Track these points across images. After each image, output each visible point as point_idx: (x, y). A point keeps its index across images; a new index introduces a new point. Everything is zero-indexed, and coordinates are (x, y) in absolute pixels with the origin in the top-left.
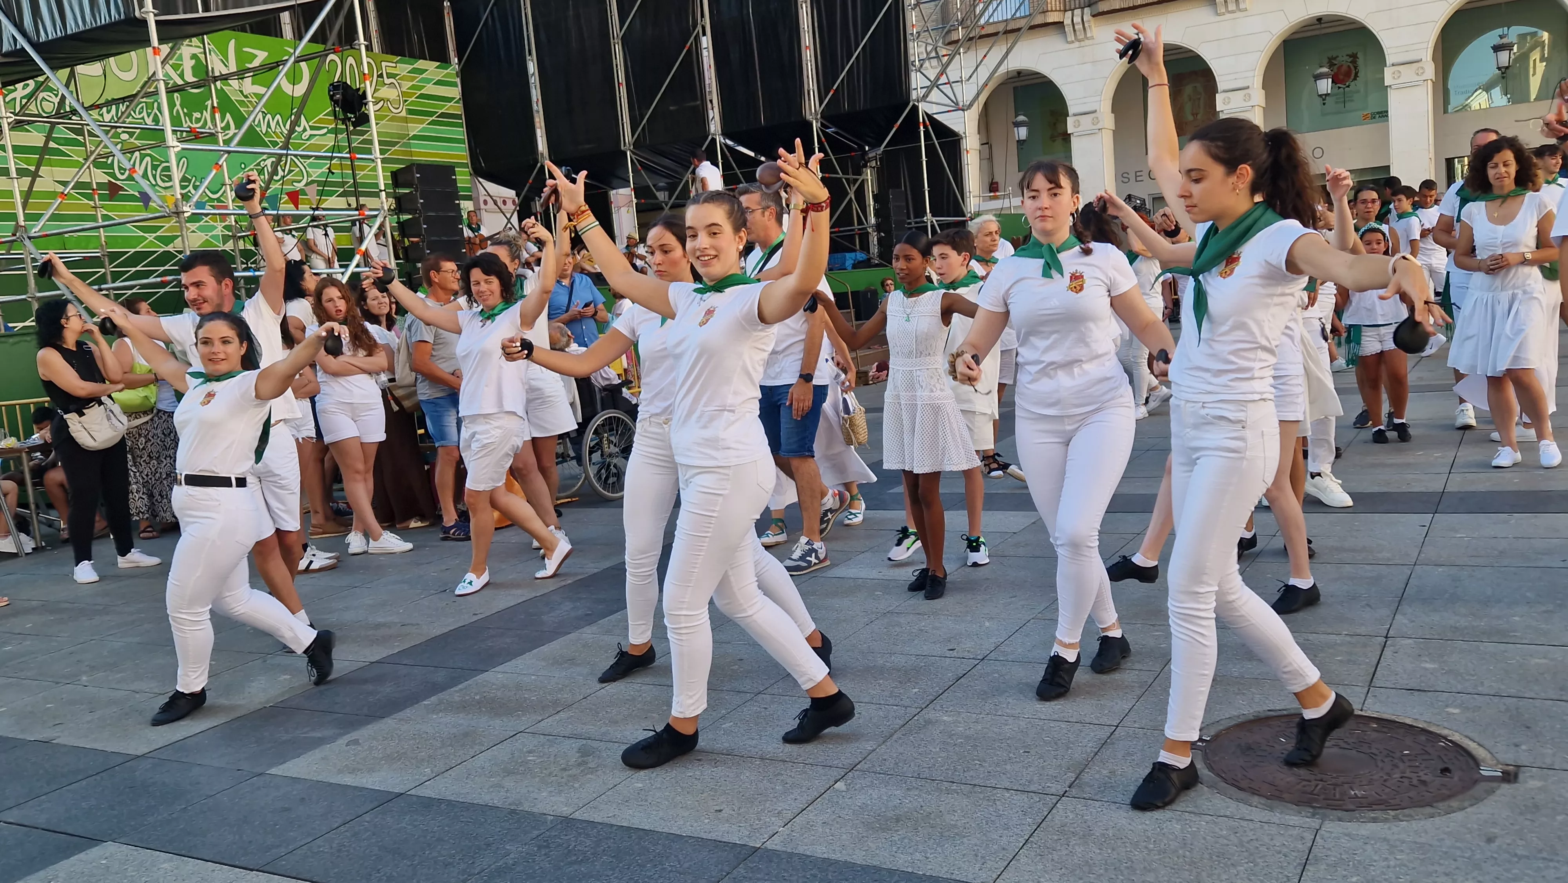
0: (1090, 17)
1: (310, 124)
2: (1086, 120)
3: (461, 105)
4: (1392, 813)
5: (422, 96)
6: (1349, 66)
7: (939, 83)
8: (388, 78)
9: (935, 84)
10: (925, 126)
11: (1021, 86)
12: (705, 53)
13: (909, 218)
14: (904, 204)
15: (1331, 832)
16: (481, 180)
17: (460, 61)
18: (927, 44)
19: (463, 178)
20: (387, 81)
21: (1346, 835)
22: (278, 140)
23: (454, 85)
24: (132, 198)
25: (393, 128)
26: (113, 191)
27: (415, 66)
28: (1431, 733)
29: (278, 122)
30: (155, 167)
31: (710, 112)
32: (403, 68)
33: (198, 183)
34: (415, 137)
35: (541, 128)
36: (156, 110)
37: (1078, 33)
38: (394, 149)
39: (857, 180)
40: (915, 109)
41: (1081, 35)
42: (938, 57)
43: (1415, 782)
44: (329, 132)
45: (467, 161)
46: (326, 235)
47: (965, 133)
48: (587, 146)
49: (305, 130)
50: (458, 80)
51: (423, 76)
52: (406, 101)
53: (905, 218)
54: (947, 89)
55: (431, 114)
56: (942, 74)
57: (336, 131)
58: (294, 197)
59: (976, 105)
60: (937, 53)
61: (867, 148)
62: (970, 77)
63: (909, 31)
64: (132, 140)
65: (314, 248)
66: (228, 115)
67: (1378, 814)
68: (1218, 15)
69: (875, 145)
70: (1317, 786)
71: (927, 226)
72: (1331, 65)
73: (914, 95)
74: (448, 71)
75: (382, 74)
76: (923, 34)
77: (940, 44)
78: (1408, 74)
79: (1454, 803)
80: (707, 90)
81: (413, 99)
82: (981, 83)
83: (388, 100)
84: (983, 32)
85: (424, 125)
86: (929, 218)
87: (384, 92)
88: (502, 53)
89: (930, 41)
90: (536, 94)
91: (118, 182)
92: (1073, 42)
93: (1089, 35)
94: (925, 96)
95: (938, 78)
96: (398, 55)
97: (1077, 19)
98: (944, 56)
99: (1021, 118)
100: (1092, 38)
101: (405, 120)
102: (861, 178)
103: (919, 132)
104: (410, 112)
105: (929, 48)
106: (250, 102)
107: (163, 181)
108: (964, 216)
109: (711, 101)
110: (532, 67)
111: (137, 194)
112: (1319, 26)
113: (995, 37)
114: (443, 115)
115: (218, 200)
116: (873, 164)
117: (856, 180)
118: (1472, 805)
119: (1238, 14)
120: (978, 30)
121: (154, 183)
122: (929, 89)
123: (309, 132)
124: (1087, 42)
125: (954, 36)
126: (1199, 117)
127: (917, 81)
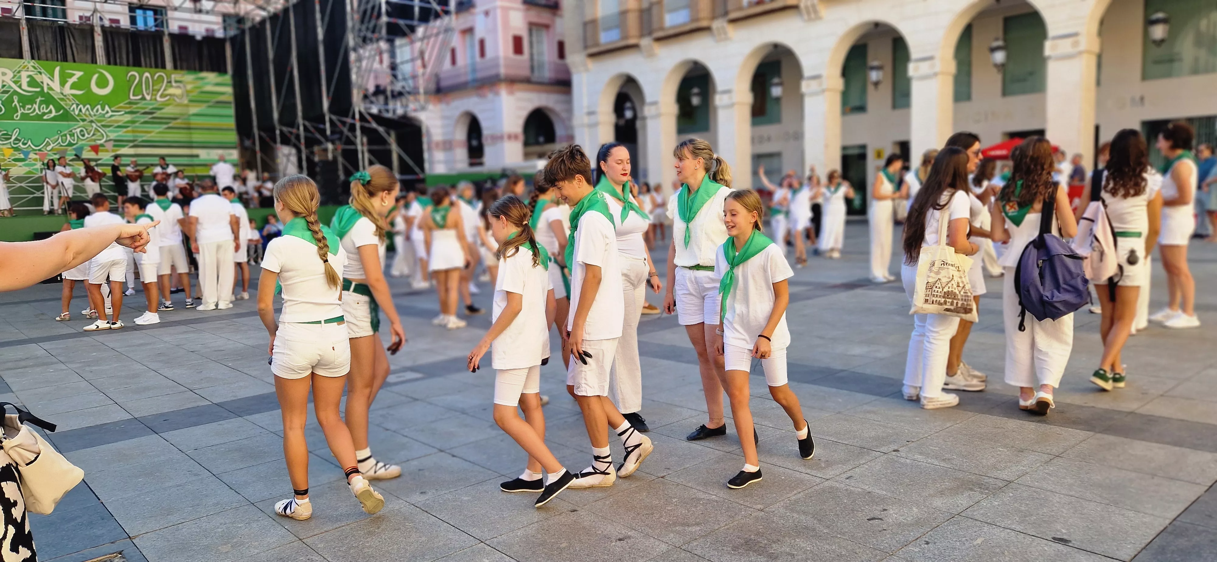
1: (113, 109)
3: (232, 97)
5: (202, 92)
17: (233, 72)
20: (174, 84)
22: (87, 118)
23: (228, 85)
27: (198, 76)
32: (189, 77)
34: (194, 115)
49: (107, 112)
50: (231, 83)
51: (204, 81)
52: (188, 95)
55: (208, 102)
58: (95, 148)
74: (225, 78)
75: (171, 81)
81: (194, 94)
83: (174, 95)
85: (202, 108)
87: (172, 91)
96: (184, 70)
101: (187, 105)
104: (191, 101)
106: (67, 98)
107: (2, 141)
114: (218, 102)
123: (110, 113)
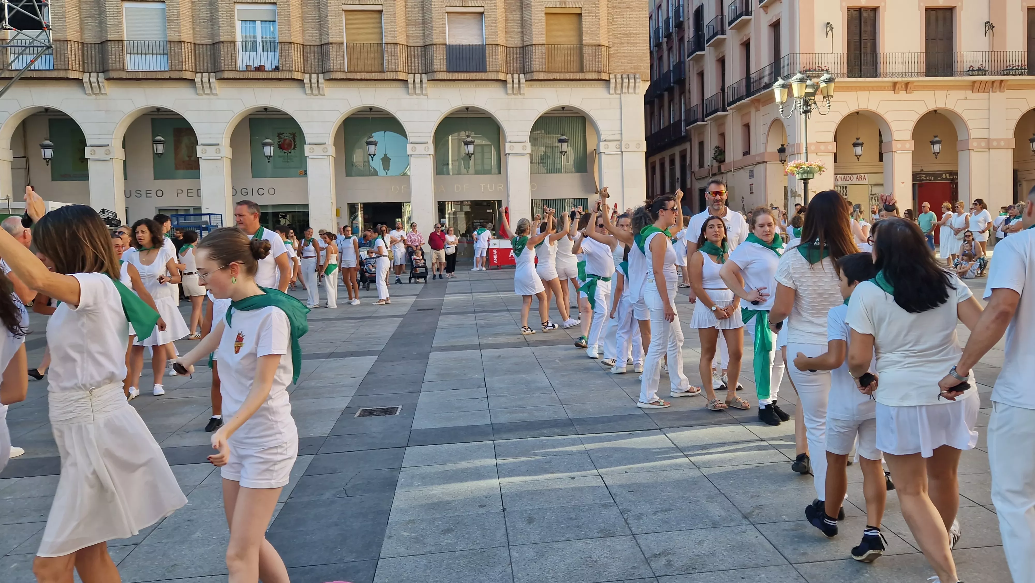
0: (104, 80)
2: (100, 151)
6: (291, 141)
37: (94, 89)
41: (97, 91)
59: (6, 127)
68: (198, 95)
72: (274, 139)
78: (318, 150)
82: (13, 114)
92: (90, 95)
93: (103, 92)
97: (93, 79)
99: (47, 142)
100: (106, 94)
112: (264, 113)
119: (212, 97)
124: (102, 97)
126: (193, 158)
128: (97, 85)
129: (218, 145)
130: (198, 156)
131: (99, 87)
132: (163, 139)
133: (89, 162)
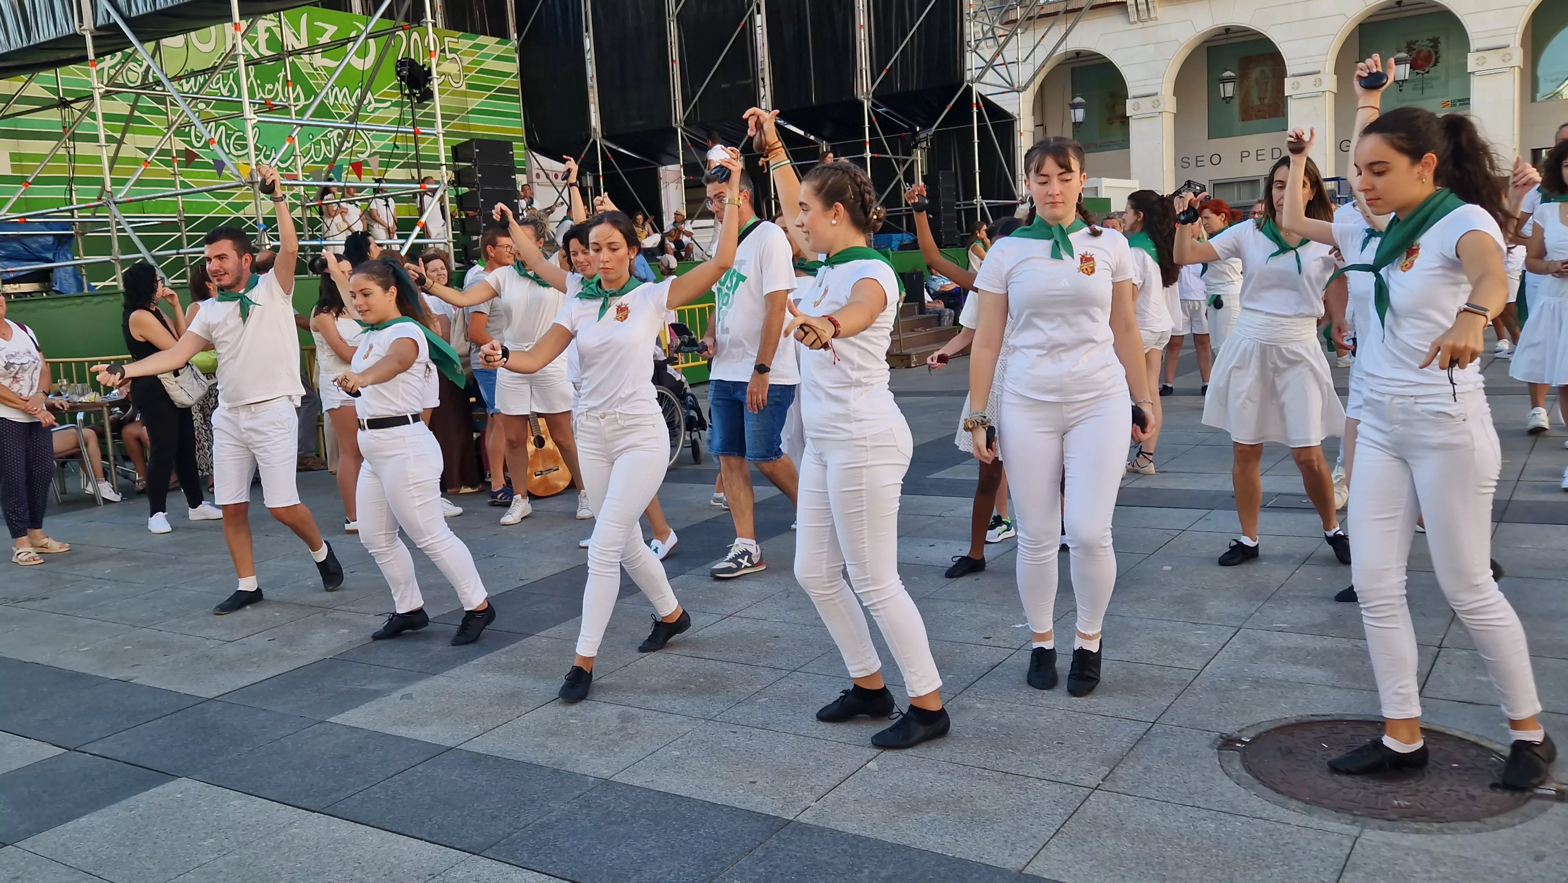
1: (376, 97)
2: (1146, 103)
3: (518, 80)
4: (1436, 825)
5: (482, 71)
6: (1430, 52)
7: (995, 63)
8: (450, 53)
9: (990, 65)
10: (978, 108)
11: (1080, 67)
12: (759, 31)
13: (959, 201)
14: (954, 185)
15: (1370, 841)
16: (534, 153)
17: (519, 37)
18: (983, 24)
19: (519, 151)
20: (449, 56)
21: (1387, 844)
22: (345, 112)
23: (512, 60)
24: (206, 165)
25: (454, 102)
26: (190, 158)
27: (476, 41)
28: (1481, 746)
29: (345, 94)
30: (228, 136)
31: (762, 90)
32: (464, 43)
33: (268, 153)
34: (474, 111)
35: (595, 103)
36: (231, 81)
37: (1141, 14)
38: (453, 122)
39: (907, 160)
40: (969, 90)
41: (1145, 15)
42: (994, 37)
43: (1463, 795)
44: (393, 105)
45: (522, 135)
46: (387, 205)
47: (1019, 115)
48: (640, 123)
49: (370, 103)
50: (517, 56)
51: (483, 51)
52: (466, 76)
53: (954, 200)
54: (1002, 70)
55: (489, 89)
56: (998, 55)
57: (401, 105)
58: (357, 168)
59: (1032, 86)
60: (993, 33)
61: (918, 129)
62: (1027, 58)
63: (966, 11)
64: (208, 110)
65: (377, 218)
66: (298, 87)
67: (1422, 826)
69: (926, 126)
70: (1359, 793)
71: (976, 209)
72: (1410, 50)
73: (968, 76)
74: (508, 46)
75: (444, 49)
76: (980, 14)
77: (997, 24)
78: (1493, 60)
79: (1503, 819)
80: (760, 67)
81: (473, 74)
82: (1038, 63)
83: (449, 75)
84: (1042, 12)
85: (483, 100)
86: (978, 200)
87: (447, 67)
88: (560, 29)
89: (987, 21)
90: (591, 70)
91: (194, 150)
92: (1135, 23)
93: (1152, 15)
94: (980, 77)
95: (993, 59)
96: (459, 31)
98: (1000, 36)
99: (1079, 100)
100: (1156, 18)
101: (465, 94)
102: (911, 159)
103: (972, 114)
104: (470, 86)
105: (986, 28)
106: (318, 74)
107: (236, 150)
108: (1015, 199)
109: (763, 79)
110: (588, 43)
111: (211, 161)
112: (1398, 9)
113: (1055, 17)
114: (501, 90)
115: (287, 169)
116: (924, 145)
117: (905, 161)
118: (1521, 823)
120: (1037, 10)
121: (227, 151)
122: (984, 70)
123: (374, 105)
124: (1150, 23)
125: (1012, 16)
126: (1266, 101)
127: (972, 62)
128: (1145, 6)
129: (1319, 72)
130: (1286, 94)
131: (1148, 9)
132: (1233, 74)
133: (1130, 120)
